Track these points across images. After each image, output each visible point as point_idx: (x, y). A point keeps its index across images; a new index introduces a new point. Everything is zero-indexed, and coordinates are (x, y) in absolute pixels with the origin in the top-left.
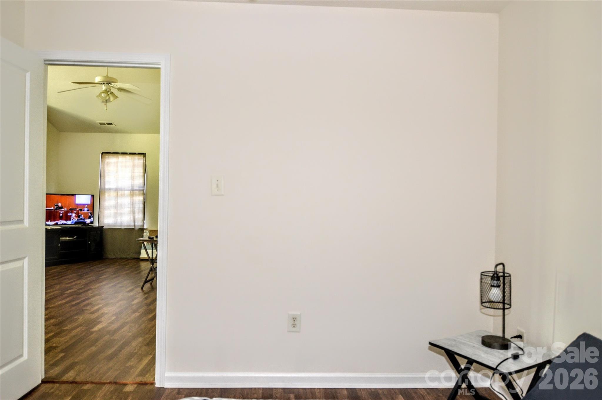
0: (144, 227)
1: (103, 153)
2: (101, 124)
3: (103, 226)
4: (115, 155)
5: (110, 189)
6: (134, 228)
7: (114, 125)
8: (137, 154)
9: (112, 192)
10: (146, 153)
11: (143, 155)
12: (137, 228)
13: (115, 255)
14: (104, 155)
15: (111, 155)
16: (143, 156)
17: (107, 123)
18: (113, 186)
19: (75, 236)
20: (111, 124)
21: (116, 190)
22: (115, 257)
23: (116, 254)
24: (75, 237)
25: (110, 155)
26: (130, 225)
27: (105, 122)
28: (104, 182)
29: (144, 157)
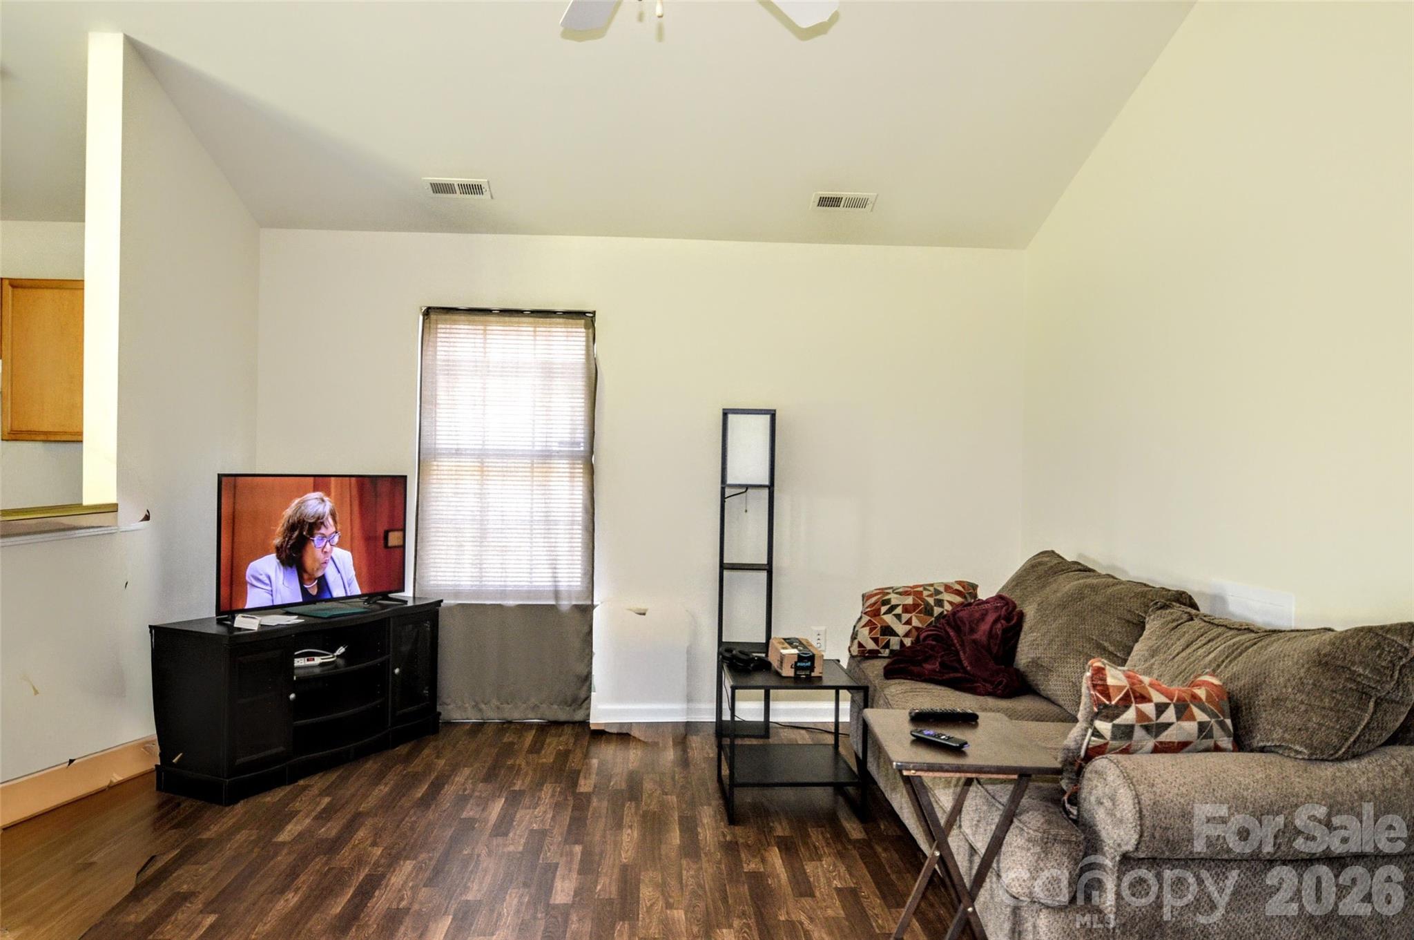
0: (593, 601)
1: (428, 312)
2: (439, 188)
3: (442, 601)
4: (477, 318)
5: (458, 453)
6: (553, 603)
7: (486, 196)
8: (559, 317)
9: (468, 463)
10: (594, 313)
11: (584, 317)
12: (565, 604)
13: (480, 710)
14: (433, 317)
15: (463, 317)
16: (583, 321)
17: (462, 186)
18: (468, 441)
19: (339, 647)
20: (475, 189)
21: (481, 456)
22: (478, 717)
23: (483, 706)
24: (341, 650)
25: (456, 317)
26: (537, 593)
27: (455, 180)
28: (434, 422)
29: (586, 327)
